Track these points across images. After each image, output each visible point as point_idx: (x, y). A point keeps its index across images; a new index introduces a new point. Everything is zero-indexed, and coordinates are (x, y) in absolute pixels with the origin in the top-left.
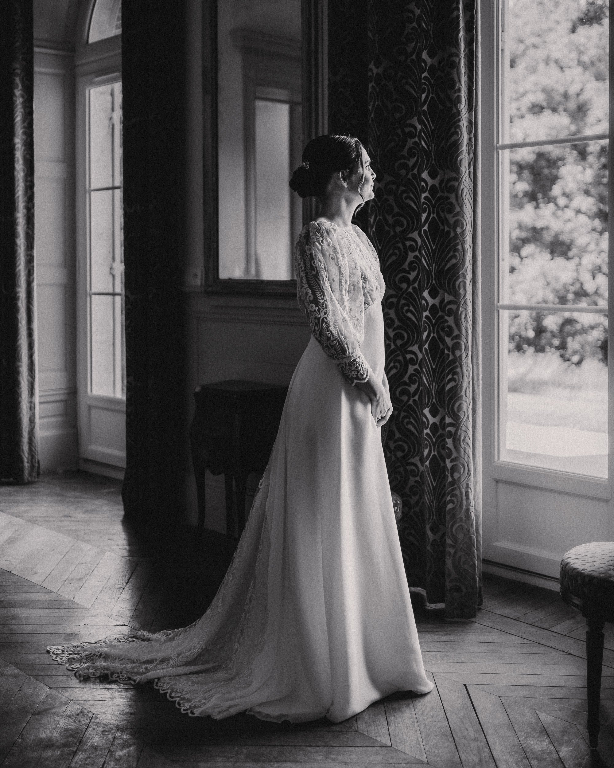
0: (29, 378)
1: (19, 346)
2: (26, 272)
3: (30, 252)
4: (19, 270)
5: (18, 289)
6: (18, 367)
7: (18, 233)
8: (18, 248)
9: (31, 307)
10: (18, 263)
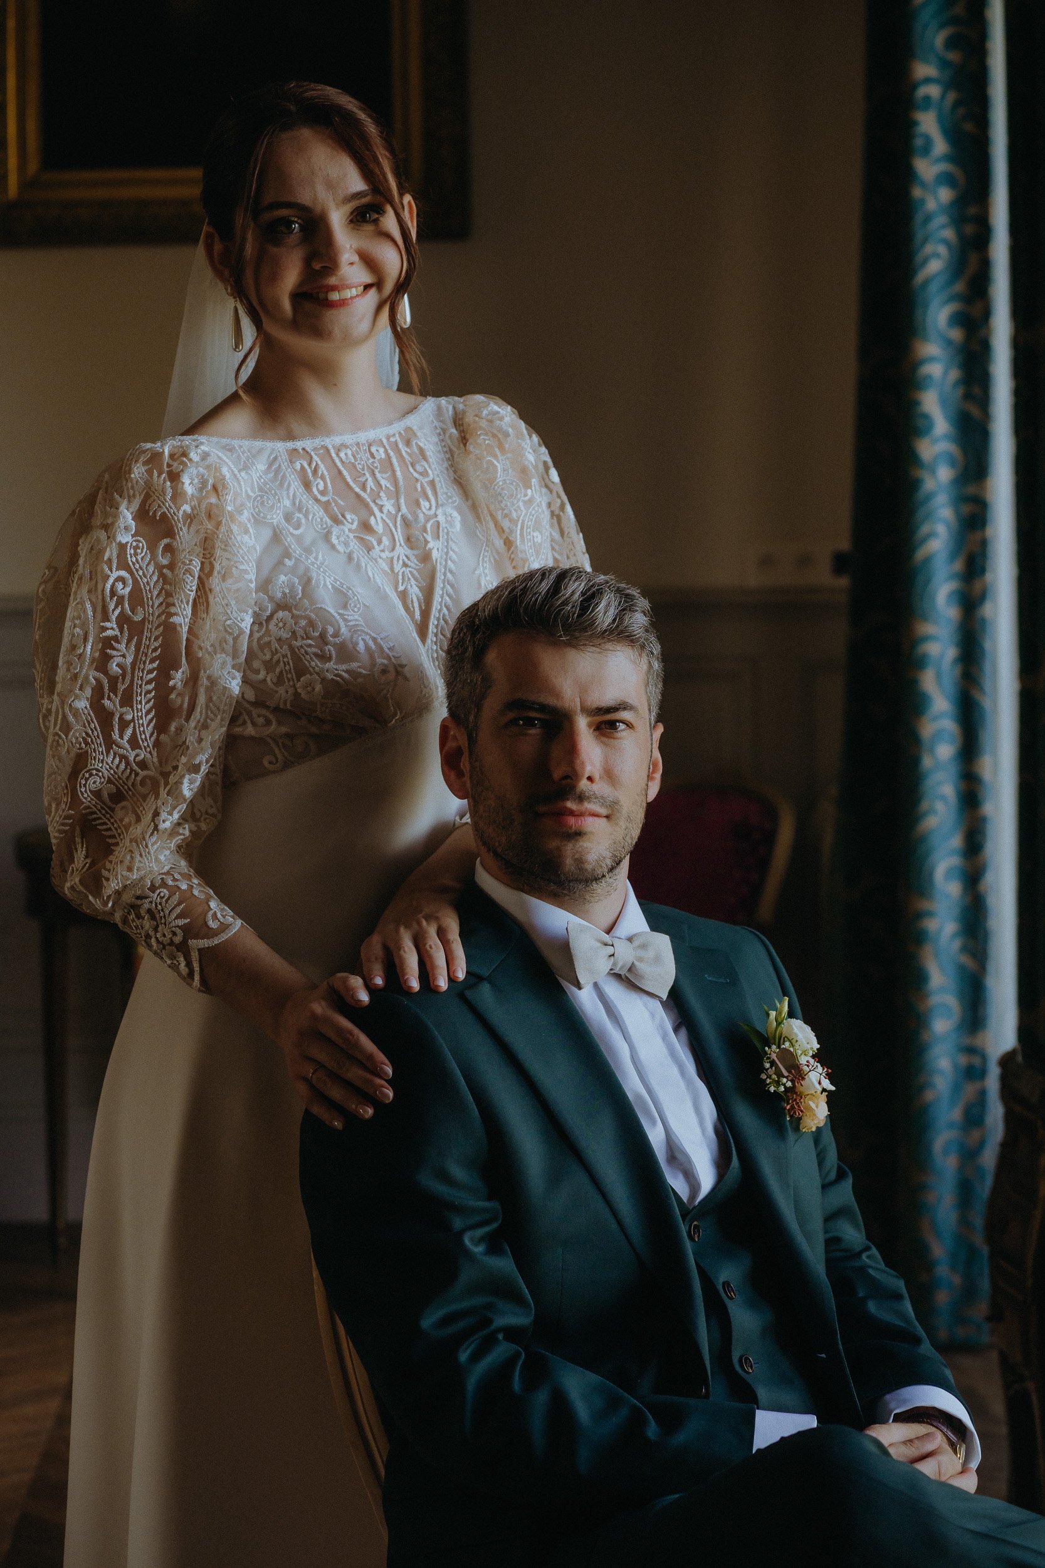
0: (965, 960)
1: (923, 839)
2: (958, 566)
3: (971, 490)
4: (928, 560)
5: (927, 628)
6: (920, 916)
7: (927, 417)
8: (924, 475)
9: (976, 694)
10: (925, 529)
